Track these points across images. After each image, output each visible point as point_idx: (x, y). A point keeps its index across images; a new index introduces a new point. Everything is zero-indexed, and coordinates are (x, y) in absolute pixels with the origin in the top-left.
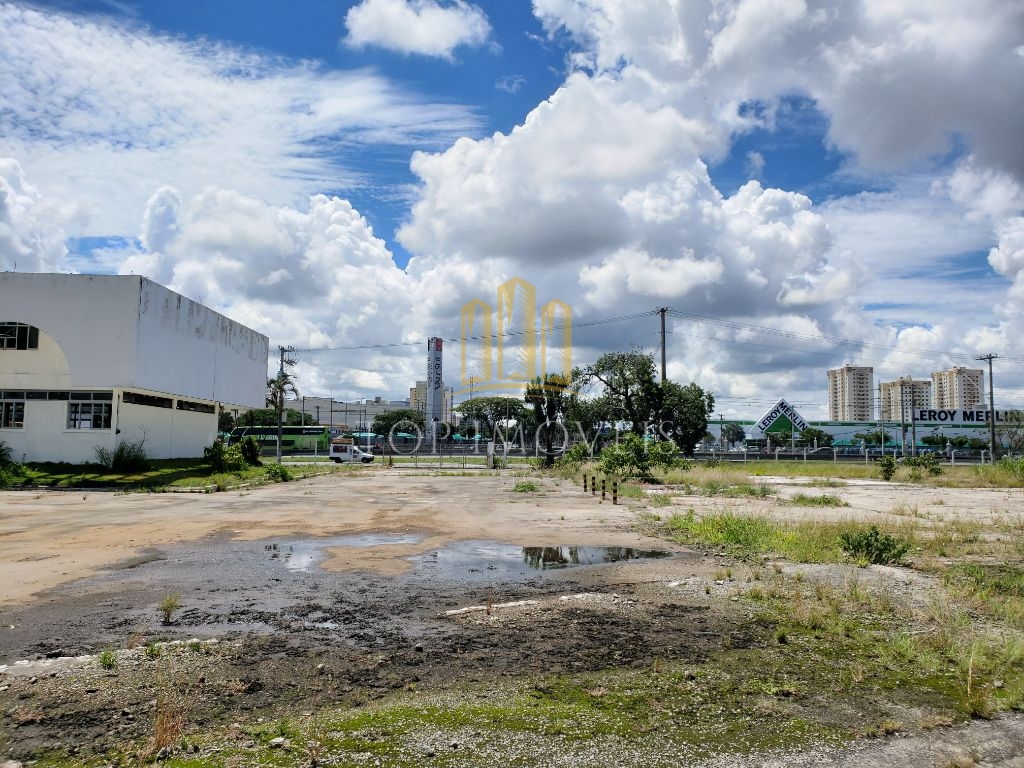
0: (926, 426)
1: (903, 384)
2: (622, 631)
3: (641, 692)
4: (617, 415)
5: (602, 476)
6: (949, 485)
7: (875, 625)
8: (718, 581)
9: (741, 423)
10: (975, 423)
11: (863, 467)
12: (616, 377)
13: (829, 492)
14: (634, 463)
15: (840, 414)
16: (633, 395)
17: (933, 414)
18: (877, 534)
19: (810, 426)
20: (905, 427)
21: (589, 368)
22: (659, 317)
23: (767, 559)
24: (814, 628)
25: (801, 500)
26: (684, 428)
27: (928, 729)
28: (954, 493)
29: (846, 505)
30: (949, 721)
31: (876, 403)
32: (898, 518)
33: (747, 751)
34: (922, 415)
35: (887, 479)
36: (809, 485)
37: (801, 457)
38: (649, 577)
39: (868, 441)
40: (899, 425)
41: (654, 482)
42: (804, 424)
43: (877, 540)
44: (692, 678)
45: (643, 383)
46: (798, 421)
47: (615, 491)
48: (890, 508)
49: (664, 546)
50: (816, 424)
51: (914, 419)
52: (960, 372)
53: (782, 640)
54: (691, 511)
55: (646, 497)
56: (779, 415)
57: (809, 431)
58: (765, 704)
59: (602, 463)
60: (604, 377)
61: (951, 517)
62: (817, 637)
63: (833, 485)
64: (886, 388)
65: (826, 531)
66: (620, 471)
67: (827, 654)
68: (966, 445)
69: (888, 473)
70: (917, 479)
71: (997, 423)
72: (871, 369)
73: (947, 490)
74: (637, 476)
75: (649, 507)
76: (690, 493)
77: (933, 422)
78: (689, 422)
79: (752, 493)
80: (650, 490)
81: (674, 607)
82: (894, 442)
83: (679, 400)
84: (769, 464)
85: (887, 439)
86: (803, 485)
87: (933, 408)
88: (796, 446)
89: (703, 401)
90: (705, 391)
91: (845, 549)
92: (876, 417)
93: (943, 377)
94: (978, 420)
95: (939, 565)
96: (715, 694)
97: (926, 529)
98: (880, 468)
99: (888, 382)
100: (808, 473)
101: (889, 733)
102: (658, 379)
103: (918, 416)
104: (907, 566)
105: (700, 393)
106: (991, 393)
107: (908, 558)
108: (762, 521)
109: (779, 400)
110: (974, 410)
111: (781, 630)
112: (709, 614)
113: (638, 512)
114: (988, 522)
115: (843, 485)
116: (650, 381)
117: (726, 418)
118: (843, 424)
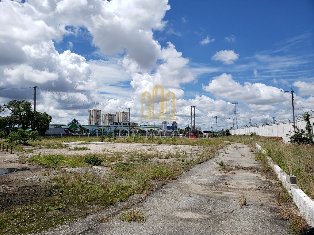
0: (114, 126)
1: (109, 115)
2: (3, 198)
3: (6, 219)
4: (17, 122)
5: (8, 144)
6: (117, 142)
7: (90, 184)
8: (44, 176)
9: (61, 125)
10: (126, 126)
11: (96, 138)
12: (16, 109)
13: (85, 146)
14: (21, 139)
15: (91, 123)
16: (22, 115)
17: (116, 123)
18: (95, 157)
19: (82, 126)
20: (109, 127)
21: (5, 105)
22: (34, 89)
23: (62, 167)
24: (72, 187)
25: (76, 149)
26: (41, 126)
27: (98, 211)
28: (118, 144)
29: (90, 149)
30: (103, 207)
31: (101, 120)
32: (102, 152)
33: (42, 230)
34: (113, 124)
35: (102, 141)
36: (80, 144)
37: (78, 136)
38: (19, 178)
39: (99, 130)
40: (107, 126)
41: (28, 145)
42: (81, 126)
43: (95, 159)
44: (27, 210)
45: (27, 111)
46: (79, 125)
47: (12, 149)
48: (101, 150)
49: (27, 166)
50: (84, 126)
51: (111, 125)
52: (123, 112)
53: (62, 192)
54: (40, 154)
55: (24, 150)
56: (73, 123)
57: (82, 128)
58: (51, 214)
59: (8, 139)
60: (11, 109)
61: (116, 151)
62: (73, 190)
63: (87, 144)
64: (105, 116)
65: (81, 157)
66: (15, 142)
67: (75, 194)
68: (124, 132)
69: (102, 140)
70: (110, 141)
71: (130, 126)
72: (101, 111)
73: (117, 144)
74: (22, 143)
75: (25, 154)
76: (41, 148)
77: (116, 126)
78: (43, 125)
79: (61, 147)
80: (26, 148)
81: (26, 186)
82: (105, 131)
83: (40, 117)
84: (69, 138)
85: (104, 130)
86: (78, 144)
87: (116, 122)
88: (78, 132)
89: (48, 118)
90: (49, 115)
91: (86, 162)
92: (102, 124)
93: (119, 113)
94: (127, 125)
95: (111, 165)
96: (35, 214)
97: (109, 155)
98: (100, 138)
99: (105, 114)
100: (80, 140)
101: (87, 214)
102: (32, 110)
103: (112, 124)
104: (102, 166)
105: (47, 115)
106: (129, 118)
107: (103, 164)
108: (62, 156)
109: (73, 119)
110: (126, 122)
111: (62, 189)
112: (39, 187)
113: (20, 156)
114: (125, 152)
115: (90, 144)
116: (29, 111)
117: (56, 124)
118: (92, 126)
